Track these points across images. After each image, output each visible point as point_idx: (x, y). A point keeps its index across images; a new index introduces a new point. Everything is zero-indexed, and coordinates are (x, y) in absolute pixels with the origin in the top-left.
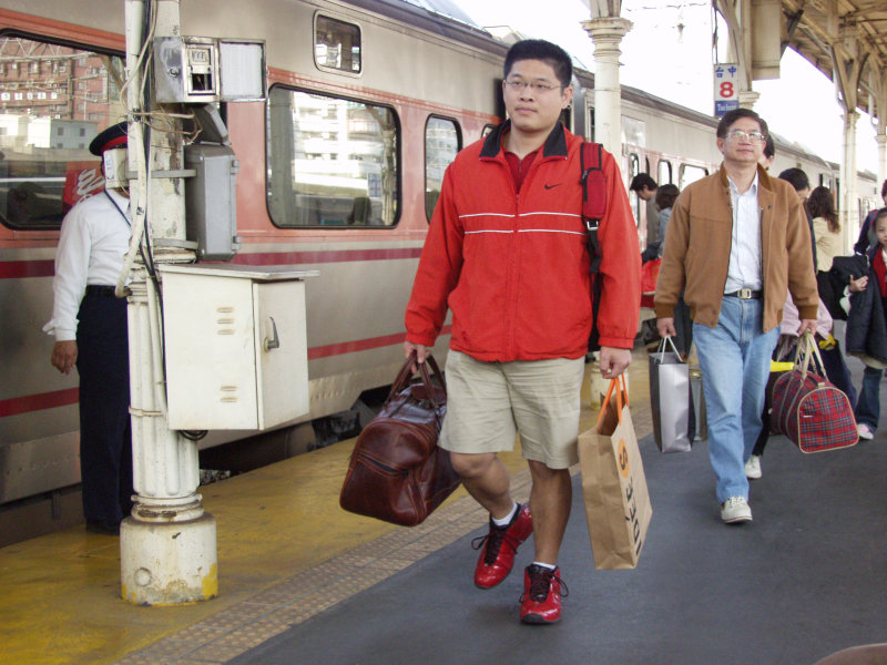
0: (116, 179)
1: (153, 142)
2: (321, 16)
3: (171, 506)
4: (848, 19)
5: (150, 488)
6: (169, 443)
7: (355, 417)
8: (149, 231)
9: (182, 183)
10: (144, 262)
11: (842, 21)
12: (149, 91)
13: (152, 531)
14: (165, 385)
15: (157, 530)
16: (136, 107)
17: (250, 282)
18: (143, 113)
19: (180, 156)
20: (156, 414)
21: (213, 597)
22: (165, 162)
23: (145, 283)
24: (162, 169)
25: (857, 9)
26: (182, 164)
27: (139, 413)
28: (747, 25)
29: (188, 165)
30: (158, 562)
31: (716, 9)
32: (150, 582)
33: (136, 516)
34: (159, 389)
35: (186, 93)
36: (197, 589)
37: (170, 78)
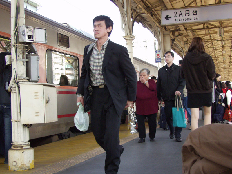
0: (8, 62)
1: (18, 52)
2: (59, 33)
3: (22, 145)
4: (186, 42)
5: (16, 140)
6: (21, 128)
7: (69, 135)
8: (17, 74)
9: (25, 63)
10: (15, 82)
11: (184, 43)
12: (17, 39)
13: (17, 151)
14: (21, 113)
15: (18, 151)
16: (14, 43)
17: (42, 85)
18: (15, 45)
19: (25, 56)
20: (18, 121)
21: (33, 169)
22: (21, 57)
23: (15, 87)
24: (20, 59)
25: (188, 40)
26: (25, 58)
27: (14, 121)
28: (162, 41)
29: (27, 58)
30: (18, 159)
31: (155, 38)
32: (16, 165)
33: (13, 148)
34: (19, 114)
35: (26, 39)
36: (29, 166)
37: (22, 36)
